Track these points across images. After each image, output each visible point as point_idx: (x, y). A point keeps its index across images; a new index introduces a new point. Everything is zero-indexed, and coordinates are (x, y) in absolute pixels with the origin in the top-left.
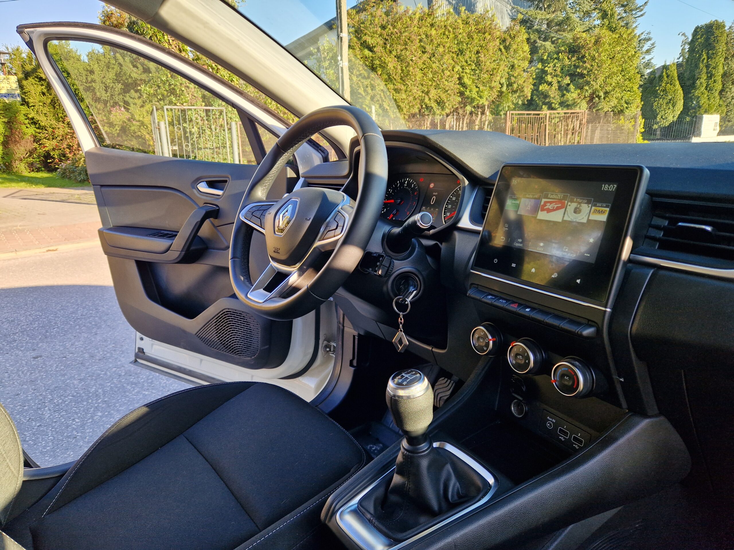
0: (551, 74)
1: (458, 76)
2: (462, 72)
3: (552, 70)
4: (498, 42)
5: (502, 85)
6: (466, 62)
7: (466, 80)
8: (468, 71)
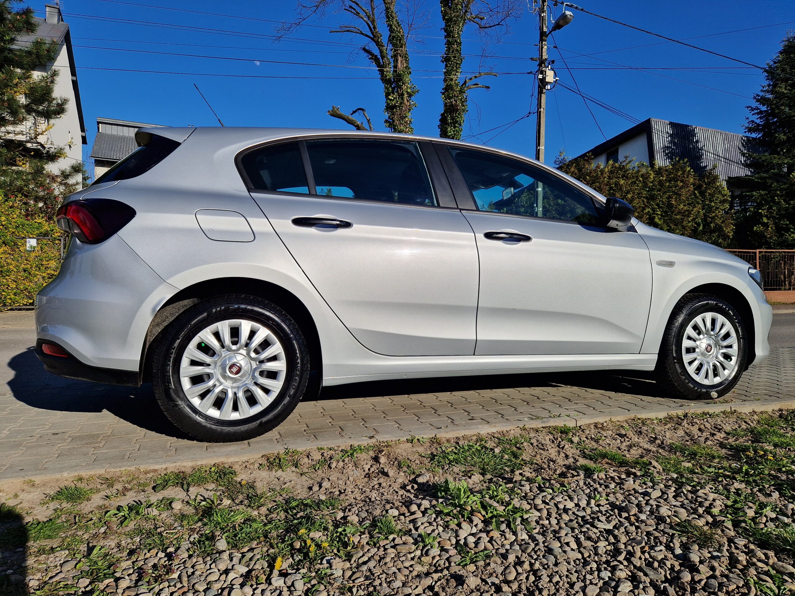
0: (766, 216)
1: (648, 216)
2: (653, 214)
3: (767, 212)
4: (692, 188)
5: (699, 225)
6: (658, 205)
7: (657, 220)
8: (659, 213)
